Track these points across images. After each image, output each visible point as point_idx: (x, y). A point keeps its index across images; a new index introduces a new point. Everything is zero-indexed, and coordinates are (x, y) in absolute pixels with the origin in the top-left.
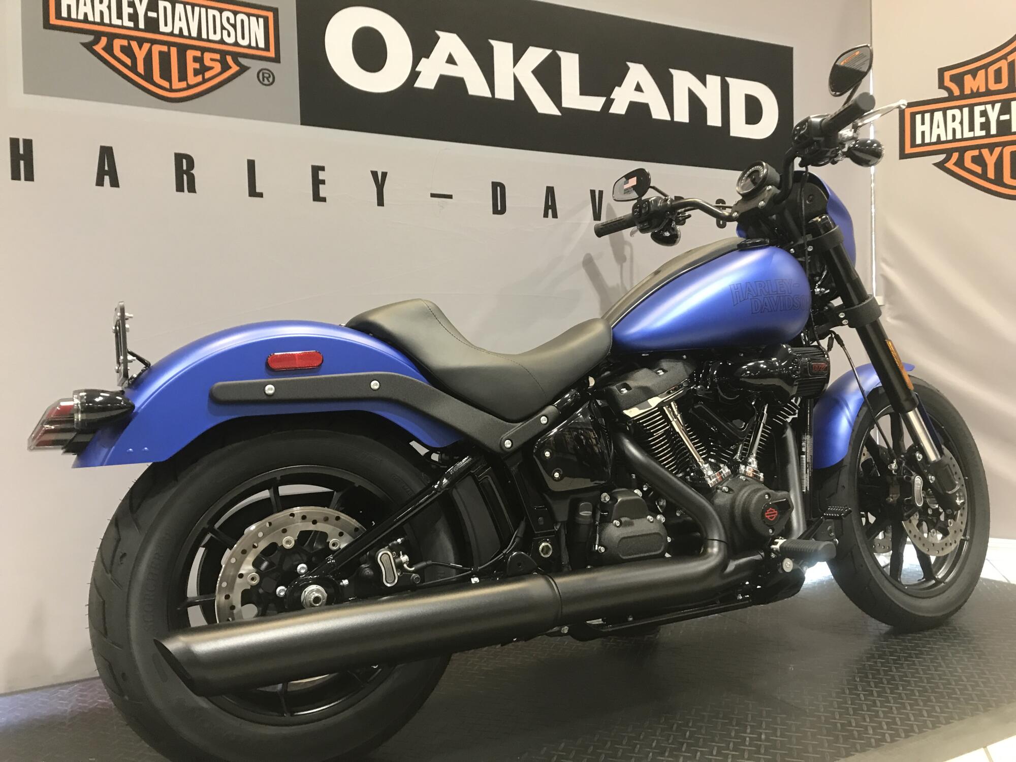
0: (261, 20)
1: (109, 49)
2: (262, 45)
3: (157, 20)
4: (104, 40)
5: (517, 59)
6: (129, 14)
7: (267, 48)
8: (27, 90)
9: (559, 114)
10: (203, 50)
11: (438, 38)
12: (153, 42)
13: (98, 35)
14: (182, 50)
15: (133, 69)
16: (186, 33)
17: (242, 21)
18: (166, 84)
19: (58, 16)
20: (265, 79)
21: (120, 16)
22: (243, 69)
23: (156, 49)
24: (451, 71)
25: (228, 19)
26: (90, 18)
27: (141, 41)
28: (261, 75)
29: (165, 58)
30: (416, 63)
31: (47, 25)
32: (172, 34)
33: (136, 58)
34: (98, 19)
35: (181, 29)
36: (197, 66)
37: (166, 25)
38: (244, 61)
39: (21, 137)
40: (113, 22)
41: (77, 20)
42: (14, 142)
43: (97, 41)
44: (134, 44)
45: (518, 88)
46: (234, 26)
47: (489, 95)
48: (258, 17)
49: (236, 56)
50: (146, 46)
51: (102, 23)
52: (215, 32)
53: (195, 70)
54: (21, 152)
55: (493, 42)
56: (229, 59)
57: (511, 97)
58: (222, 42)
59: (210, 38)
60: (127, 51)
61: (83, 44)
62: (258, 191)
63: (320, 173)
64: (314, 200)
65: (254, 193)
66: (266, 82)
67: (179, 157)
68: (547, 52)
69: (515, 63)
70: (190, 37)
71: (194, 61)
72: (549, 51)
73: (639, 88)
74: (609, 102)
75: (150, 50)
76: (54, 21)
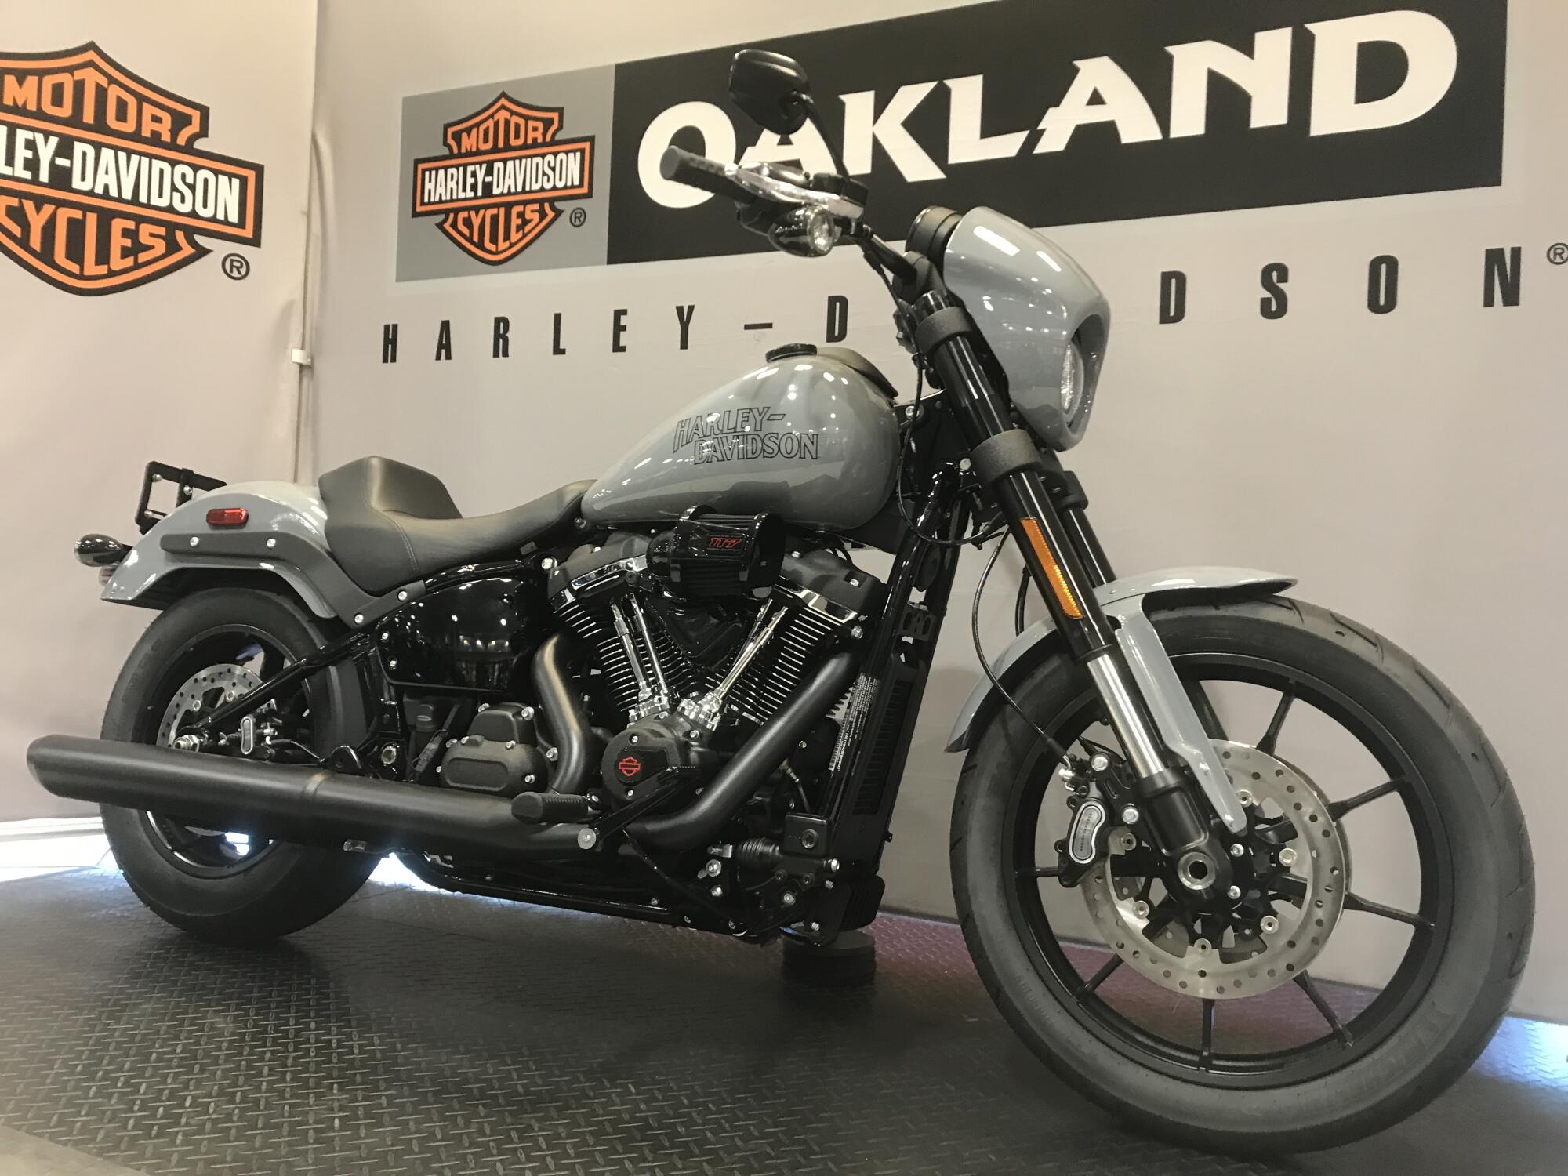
0: (578, 154)
1: (455, 224)
2: (577, 182)
3: (491, 184)
4: (452, 216)
5: (879, 110)
6: (471, 185)
7: (581, 185)
8: (398, 279)
9: (940, 175)
10: (525, 203)
12: (487, 206)
13: (447, 212)
14: (509, 208)
15: (470, 239)
16: (513, 190)
17: (561, 161)
18: (493, 248)
19: (423, 204)
20: (577, 219)
21: (464, 190)
22: (558, 213)
23: (489, 213)
24: (785, 155)
25: (549, 163)
26: (444, 198)
27: (477, 209)
28: (574, 215)
29: (495, 220)
30: (740, 155)
31: (415, 214)
32: (502, 195)
33: (473, 227)
34: (449, 198)
35: (509, 187)
36: (519, 221)
37: (498, 186)
39: (391, 323)
40: (459, 197)
41: (434, 203)
42: (387, 328)
43: (446, 219)
44: (473, 213)
45: (879, 152)
46: (553, 169)
48: (574, 151)
49: (552, 201)
50: (482, 212)
51: (452, 200)
52: (537, 182)
53: (517, 226)
54: (391, 337)
55: (844, 97)
56: (547, 205)
57: (868, 169)
58: (542, 189)
59: (533, 188)
60: (468, 223)
61: (437, 225)
62: (561, 347)
63: (623, 317)
64: (614, 351)
65: (558, 350)
66: (578, 223)
67: (498, 321)
68: (928, 87)
69: (876, 117)
70: (516, 193)
71: (518, 217)
72: (931, 85)
73: (1096, 99)
74: (1035, 137)
75: (484, 216)
76: (419, 209)
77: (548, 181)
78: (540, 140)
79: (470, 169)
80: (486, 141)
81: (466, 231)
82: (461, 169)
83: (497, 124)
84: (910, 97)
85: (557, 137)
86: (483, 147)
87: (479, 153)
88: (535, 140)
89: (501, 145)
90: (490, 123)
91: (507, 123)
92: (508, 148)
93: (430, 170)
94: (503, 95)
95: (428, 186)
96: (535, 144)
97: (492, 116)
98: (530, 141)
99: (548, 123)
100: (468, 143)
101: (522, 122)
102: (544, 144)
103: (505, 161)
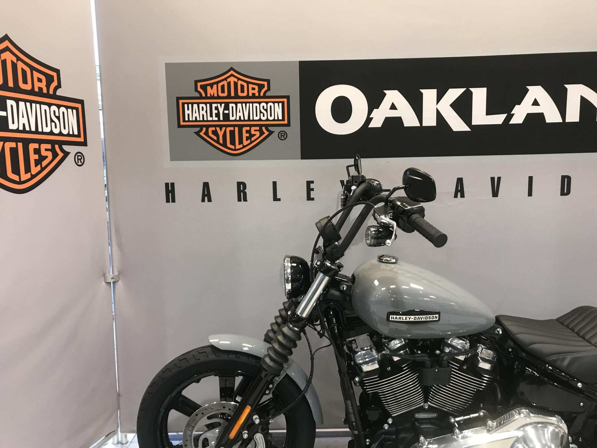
0: (280, 104)
1: (206, 133)
2: (280, 118)
3: (229, 114)
4: (204, 129)
5: (439, 98)
6: (216, 113)
7: (283, 119)
8: (172, 159)
9: (468, 129)
10: (251, 126)
11: (385, 94)
12: (227, 126)
13: (201, 127)
14: (241, 127)
15: (218, 142)
16: (242, 119)
17: (271, 106)
18: (233, 147)
19: (184, 121)
20: (282, 136)
21: (211, 116)
22: (271, 133)
23: (228, 129)
24: (393, 114)
25: (263, 107)
26: (198, 119)
27: (221, 127)
28: (280, 134)
29: (232, 133)
30: (370, 112)
31: (180, 126)
32: (236, 120)
33: (219, 136)
34: (201, 119)
35: (240, 117)
36: (248, 135)
37: (233, 116)
38: (271, 128)
39: (170, 182)
40: (209, 119)
41: (192, 121)
42: (167, 184)
43: (201, 130)
44: (218, 129)
45: (439, 116)
46: (266, 110)
47: (419, 125)
48: (278, 102)
49: (267, 126)
50: (224, 129)
51: (203, 121)
52: (257, 116)
53: (246, 137)
54: (170, 189)
55: (422, 90)
56: (264, 128)
57: (434, 124)
58: (260, 120)
59: (254, 119)
60: (215, 133)
61: (195, 133)
62: (278, 197)
63: (311, 184)
64: (307, 200)
65: (276, 198)
66: (283, 138)
67: (239, 184)
68: (462, 90)
69: (438, 101)
70: (244, 120)
71: (246, 133)
72: (464, 89)
73: (536, 103)
74: (510, 117)
75: (225, 131)
76: (182, 123)
77: (264, 116)
78: (257, 95)
79: (214, 106)
80: (223, 91)
81: (215, 138)
82: (208, 105)
83: (229, 84)
84: (453, 94)
85: (268, 94)
86: (221, 94)
87: (219, 97)
88: (254, 94)
89: (233, 94)
90: (225, 83)
91: (236, 84)
92: (237, 96)
93: (188, 104)
94: (232, 69)
95: (187, 112)
96: (254, 96)
97: (226, 79)
98: (250, 95)
99: (261, 87)
100: (211, 91)
101: (245, 85)
102: (259, 97)
103: (236, 104)
